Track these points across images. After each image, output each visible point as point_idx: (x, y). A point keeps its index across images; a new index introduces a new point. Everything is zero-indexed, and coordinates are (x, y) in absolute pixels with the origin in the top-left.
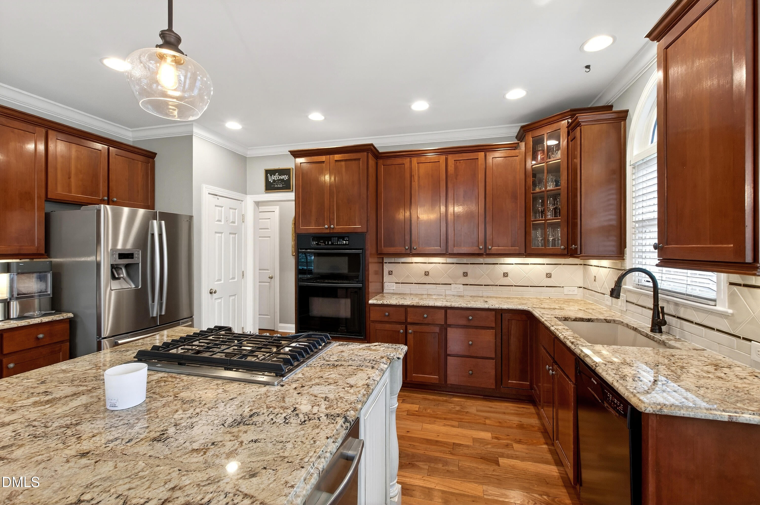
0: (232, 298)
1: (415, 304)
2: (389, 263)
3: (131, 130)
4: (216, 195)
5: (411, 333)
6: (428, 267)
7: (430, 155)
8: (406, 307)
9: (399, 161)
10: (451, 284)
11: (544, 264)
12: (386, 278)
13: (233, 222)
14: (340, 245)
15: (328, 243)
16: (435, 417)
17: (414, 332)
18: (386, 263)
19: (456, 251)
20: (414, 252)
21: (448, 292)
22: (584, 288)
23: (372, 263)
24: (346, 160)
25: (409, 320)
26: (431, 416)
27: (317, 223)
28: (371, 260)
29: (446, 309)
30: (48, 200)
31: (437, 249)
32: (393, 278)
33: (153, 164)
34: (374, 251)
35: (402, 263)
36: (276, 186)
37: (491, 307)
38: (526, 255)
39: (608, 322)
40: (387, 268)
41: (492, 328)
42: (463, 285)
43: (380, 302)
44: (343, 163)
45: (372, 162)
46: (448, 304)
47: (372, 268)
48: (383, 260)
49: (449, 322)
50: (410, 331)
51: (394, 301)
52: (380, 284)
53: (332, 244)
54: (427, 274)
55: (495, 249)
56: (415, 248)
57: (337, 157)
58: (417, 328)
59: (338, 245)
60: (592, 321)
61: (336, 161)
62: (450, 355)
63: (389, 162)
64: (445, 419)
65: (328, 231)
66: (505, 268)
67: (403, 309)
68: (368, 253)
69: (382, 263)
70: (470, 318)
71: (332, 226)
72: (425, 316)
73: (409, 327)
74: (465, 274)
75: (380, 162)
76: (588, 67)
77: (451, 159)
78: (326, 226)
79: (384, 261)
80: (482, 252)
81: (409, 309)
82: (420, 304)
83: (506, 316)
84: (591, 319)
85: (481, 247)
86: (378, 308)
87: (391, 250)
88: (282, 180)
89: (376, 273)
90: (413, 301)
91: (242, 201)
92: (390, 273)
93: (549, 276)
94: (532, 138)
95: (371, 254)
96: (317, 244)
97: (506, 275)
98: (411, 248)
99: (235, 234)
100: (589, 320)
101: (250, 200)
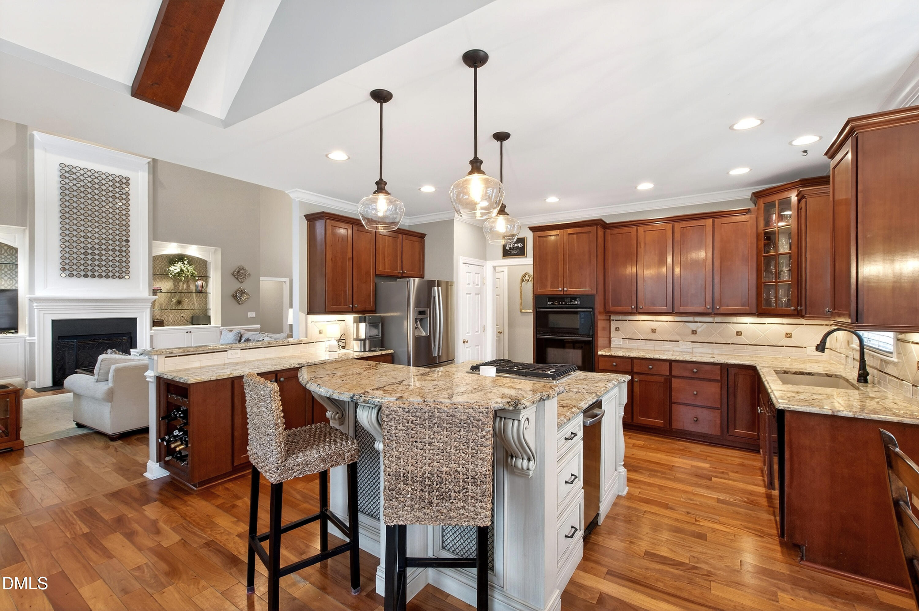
0: (477, 348)
1: (641, 356)
2: (616, 320)
3: (408, 218)
4: (467, 264)
5: (637, 382)
6: (655, 325)
7: (658, 224)
8: (632, 359)
9: (626, 230)
10: (679, 341)
11: (784, 324)
12: (613, 334)
13: (477, 285)
14: (573, 304)
15: (562, 303)
16: (658, 450)
17: (640, 380)
18: (613, 320)
19: (682, 309)
20: (640, 311)
21: (676, 349)
22: (831, 349)
23: (600, 320)
24: (577, 233)
25: (635, 370)
26: (654, 449)
27: (552, 287)
28: (599, 317)
29: (671, 362)
30: (377, 276)
31: (664, 308)
32: (620, 334)
33: (423, 242)
34: (602, 310)
35: (629, 320)
36: (512, 252)
37: (716, 361)
38: (757, 315)
39: (829, 377)
40: (614, 325)
41: (717, 381)
42: (692, 342)
43: (608, 354)
44: (575, 236)
45: (600, 232)
46: (673, 358)
47: (601, 324)
48: (610, 318)
49: (674, 373)
50: (636, 380)
51: (621, 353)
52: (607, 339)
53: (566, 304)
54: (654, 331)
55: (723, 309)
56: (641, 307)
57: (570, 231)
58: (643, 377)
59: (570, 304)
60: (813, 375)
61: (569, 234)
62: (675, 403)
63: (616, 231)
64: (668, 452)
65: (562, 293)
66: (739, 327)
67: (630, 360)
68: (597, 311)
69: (609, 320)
70: (695, 370)
71: (566, 289)
72: (651, 367)
73: (635, 376)
74: (694, 332)
75: (608, 231)
76: (805, 152)
77: (678, 226)
78: (561, 289)
79: (612, 319)
80: (710, 311)
81: (635, 361)
82: (646, 357)
83: (732, 371)
84: (811, 373)
85: (708, 307)
86: (606, 359)
87: (619, 309)
88: (518, 247)
89: (604, 329)
90: (639, 354)
91: (483, 266)
92: (617, 329)
93: (789, 335)
94: (764, 204)
95: (600, 313)
96: (552, 304)
97: (739, 334)
98: (637, 307)
99: (479, 294)
100: (809, 374)
101: (489, 265)
